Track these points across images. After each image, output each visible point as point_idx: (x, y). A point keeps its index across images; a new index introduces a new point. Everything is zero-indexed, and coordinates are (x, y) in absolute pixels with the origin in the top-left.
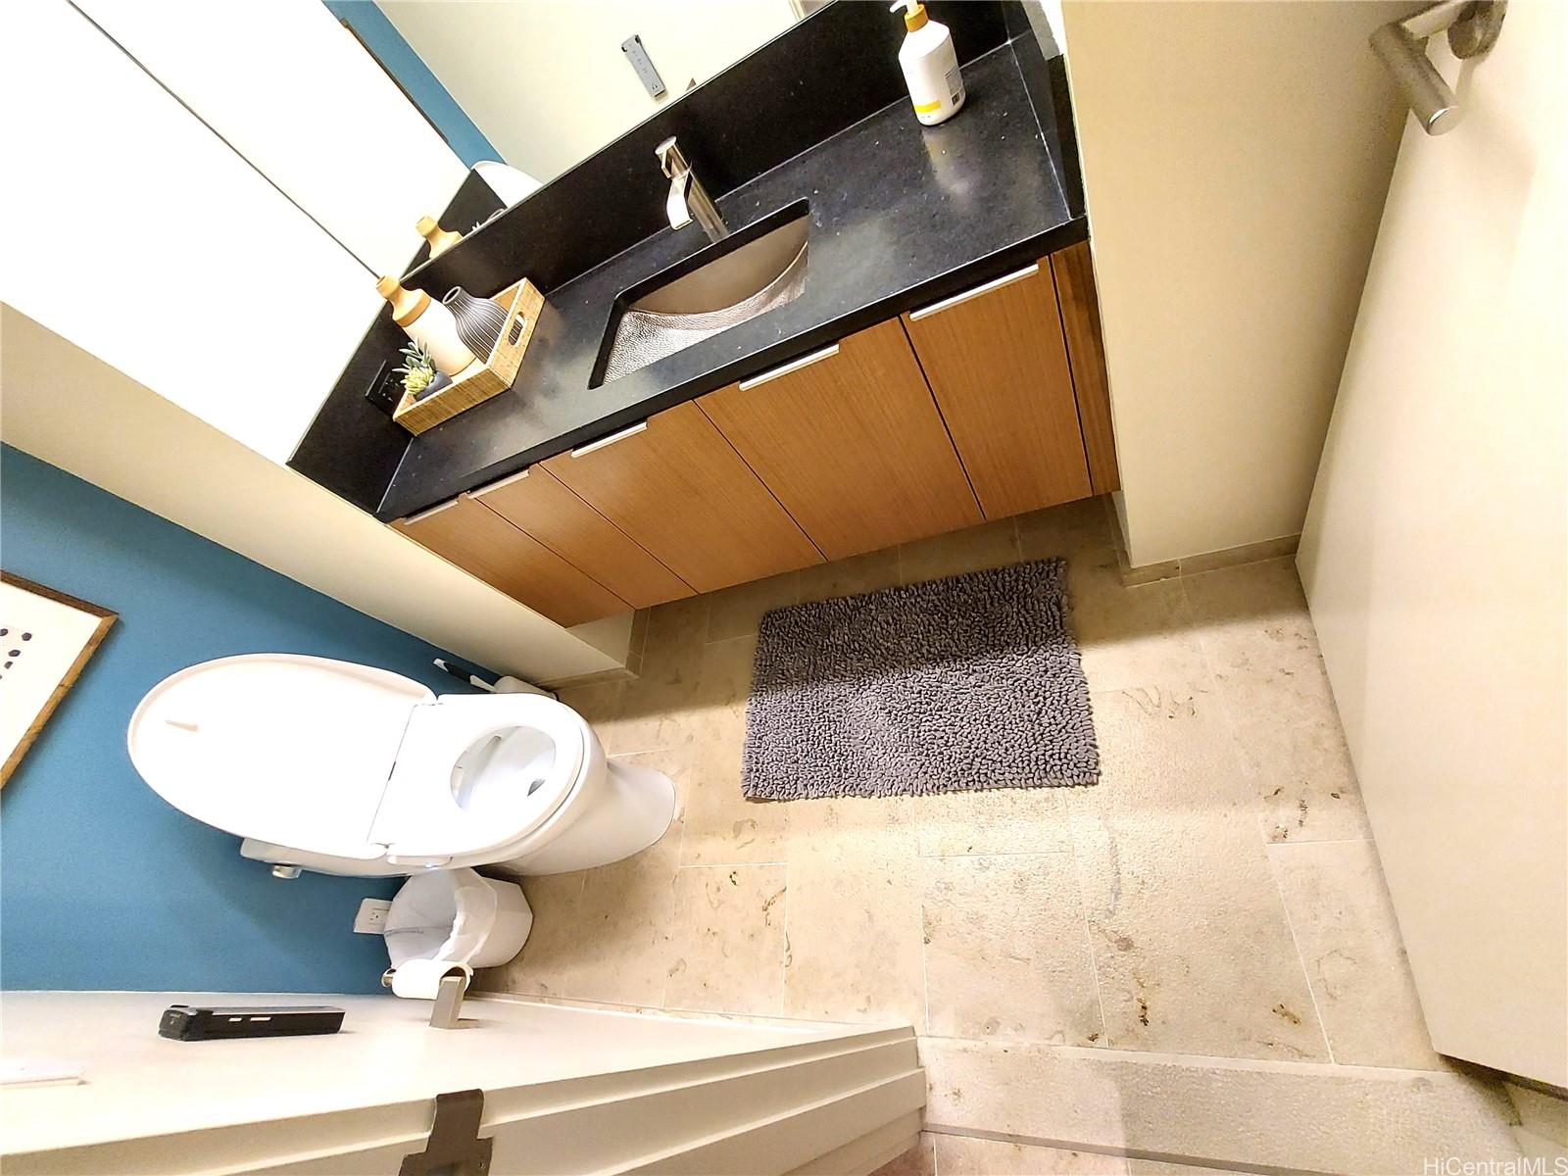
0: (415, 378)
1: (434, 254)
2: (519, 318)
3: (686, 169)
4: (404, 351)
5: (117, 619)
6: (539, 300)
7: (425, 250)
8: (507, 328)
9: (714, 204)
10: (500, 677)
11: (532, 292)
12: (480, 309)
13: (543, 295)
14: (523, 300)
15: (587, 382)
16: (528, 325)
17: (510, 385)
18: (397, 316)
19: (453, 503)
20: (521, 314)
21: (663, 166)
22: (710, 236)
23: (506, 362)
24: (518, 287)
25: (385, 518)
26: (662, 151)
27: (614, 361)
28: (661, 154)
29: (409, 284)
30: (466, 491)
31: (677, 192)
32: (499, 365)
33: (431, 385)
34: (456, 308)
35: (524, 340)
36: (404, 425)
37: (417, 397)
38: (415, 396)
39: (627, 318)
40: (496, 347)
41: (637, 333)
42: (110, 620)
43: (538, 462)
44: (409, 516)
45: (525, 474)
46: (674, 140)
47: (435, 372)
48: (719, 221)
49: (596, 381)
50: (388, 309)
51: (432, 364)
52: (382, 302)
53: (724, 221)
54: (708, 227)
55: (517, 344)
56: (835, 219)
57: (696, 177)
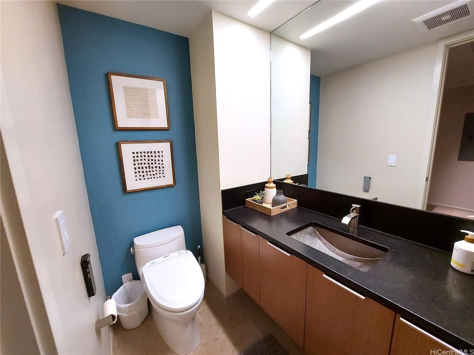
0: (257, 197)
1: (285, 181)
2: (288, 206)
3: (357, 214)
4: (261, 191)
5: (174, 186)
6: (295, 206)
7: (285, 179)
8: (283, 205)
9: (358, 226)
10: (204, 264)
11: (296, 203)
12: (282, 197)
13: (297, 205)
14: (292, 204)
15: (287, 232)
16: (288, 208)
17: (272, 215)
18: (266, 185)
19: (237, 225)
20: (289, 205)
21: (351, 209)
22: (350, 231)
23: (276, 211)
24: (294, 200)
25: (224, 214)
26: (354, 206)
27: (298, 233)
28: (353, 206)
29: (274, 182)
30: (241, 225)
31: (350, 216)
32: (274, 210)
33: (258, 201)
34: (278, 193)
35: (284, 210)
36: (246, 202)
37: (254, 200)
38: (253, 200)
39: (311, 228)
40: (277, 207)
41: (310, 233)
42: (174, 185)
43: (260, 236)
44: (228, 218)
45: (254, 235)
46: (360, 206)
47: (262, 199)
48: (356, 231)
49: (289, 234)
50: (267, 182)
51: (263, 198)
52: (267, 180)
53: (358, 232)
54: (351, 229)
55: (282, 210)
56: (395, 263)
57: (358, 217)
